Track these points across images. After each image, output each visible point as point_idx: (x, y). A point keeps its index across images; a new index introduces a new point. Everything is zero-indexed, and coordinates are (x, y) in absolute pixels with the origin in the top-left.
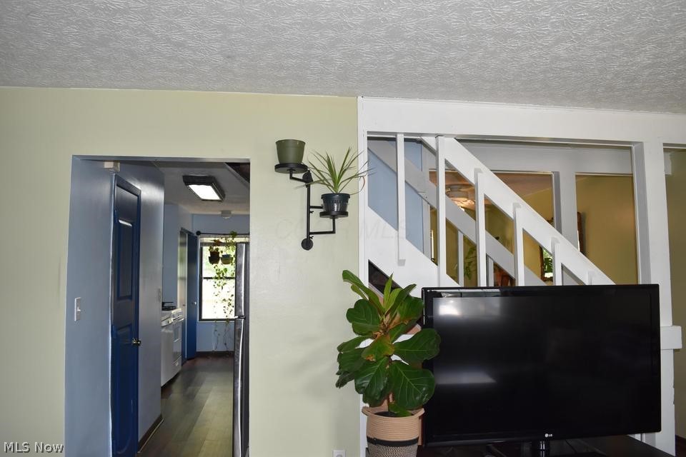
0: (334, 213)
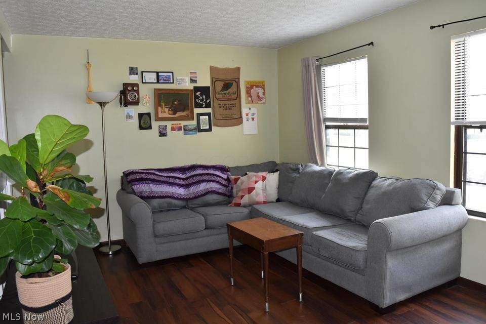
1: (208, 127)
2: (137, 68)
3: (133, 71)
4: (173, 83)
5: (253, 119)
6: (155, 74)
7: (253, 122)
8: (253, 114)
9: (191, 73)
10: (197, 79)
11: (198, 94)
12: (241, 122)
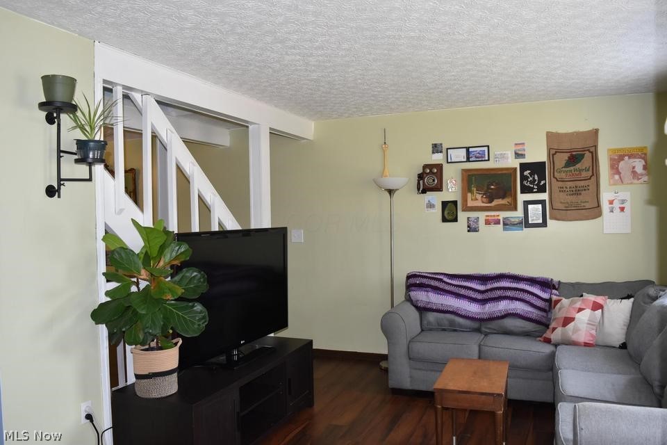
0: (90, 161)
1: (540, 221)
2: (441, 144)
3: (436, 148)
4: (489, 160)
5: (622, 209)
6: (465, 150)
7: (622, 213)
8: (623, 201)
9: (516, 144)
10: (526, 153)
11: (527, 173)
12: (599, 214)
